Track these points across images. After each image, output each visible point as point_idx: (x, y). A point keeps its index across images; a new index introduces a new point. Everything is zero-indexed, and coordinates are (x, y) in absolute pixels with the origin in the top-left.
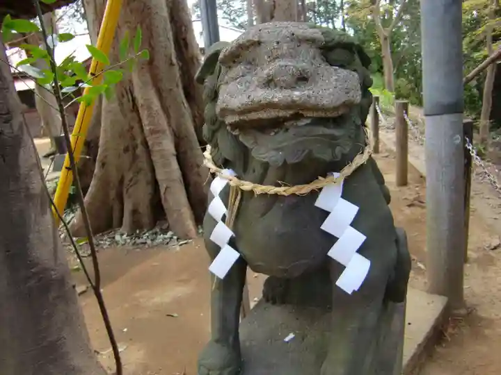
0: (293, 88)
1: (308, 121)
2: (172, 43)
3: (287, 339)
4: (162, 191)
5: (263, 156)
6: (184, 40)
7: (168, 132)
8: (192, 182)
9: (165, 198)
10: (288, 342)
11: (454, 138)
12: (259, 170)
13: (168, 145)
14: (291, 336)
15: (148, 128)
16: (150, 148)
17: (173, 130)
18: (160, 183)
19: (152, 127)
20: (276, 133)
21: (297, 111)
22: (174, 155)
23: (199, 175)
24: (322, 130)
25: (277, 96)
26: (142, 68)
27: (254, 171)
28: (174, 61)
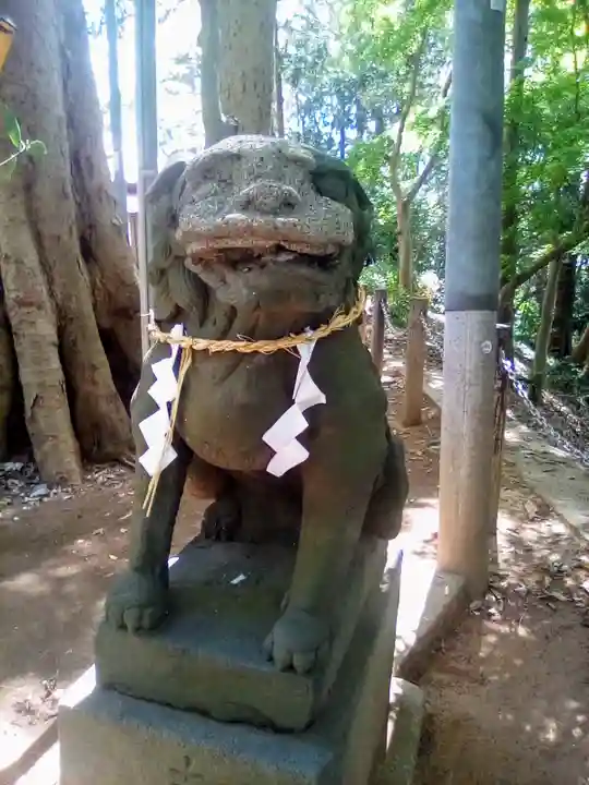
0: (276, 214)
1: (291, 257)
2: (68, 161)
3: (235, 581)
4: (28, 402)
5: (232, 297)
6: (88, 159)
7: (48, 305)
8: (81, 394)
9: (33, 416)
10: (236, 585)
11: (483, 344)
12: (222, 322)
13: (46, 328)
14: (242, 577)
15: (13, 295)
16: (14, 330)
17: (57, 305)
18: (25, 390)
19: (21, 295)
20: (250, 269)
21: (276, 242)
22: (54, 344)
23: (94, 383)
24: (304, 271)
25: (259, 221)
26: (13, 196)
27: (215, 323)
28: (69, 189)
